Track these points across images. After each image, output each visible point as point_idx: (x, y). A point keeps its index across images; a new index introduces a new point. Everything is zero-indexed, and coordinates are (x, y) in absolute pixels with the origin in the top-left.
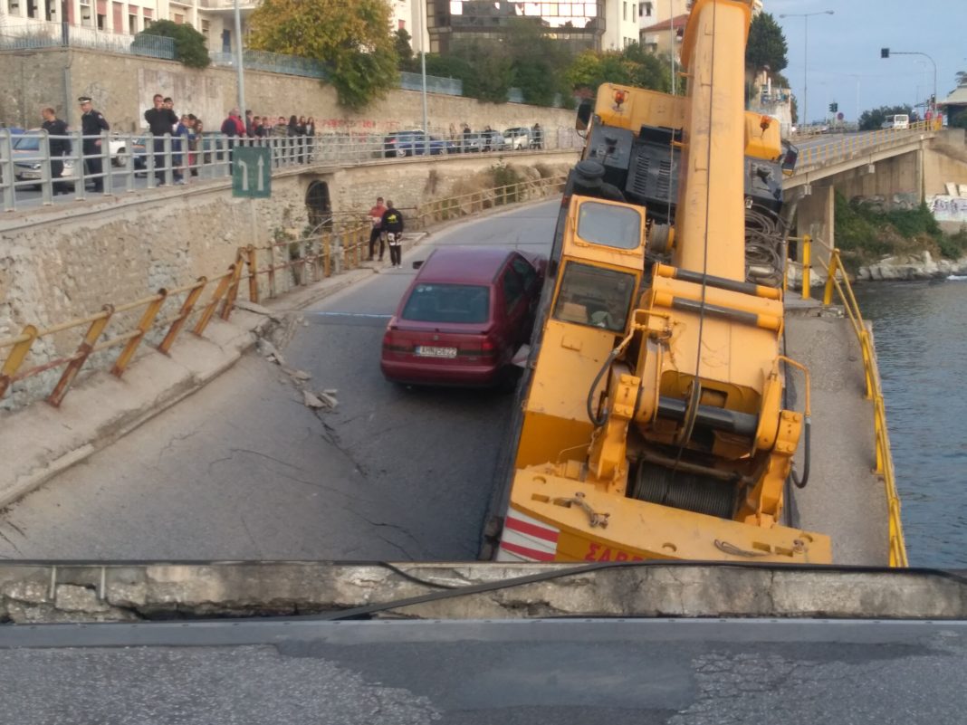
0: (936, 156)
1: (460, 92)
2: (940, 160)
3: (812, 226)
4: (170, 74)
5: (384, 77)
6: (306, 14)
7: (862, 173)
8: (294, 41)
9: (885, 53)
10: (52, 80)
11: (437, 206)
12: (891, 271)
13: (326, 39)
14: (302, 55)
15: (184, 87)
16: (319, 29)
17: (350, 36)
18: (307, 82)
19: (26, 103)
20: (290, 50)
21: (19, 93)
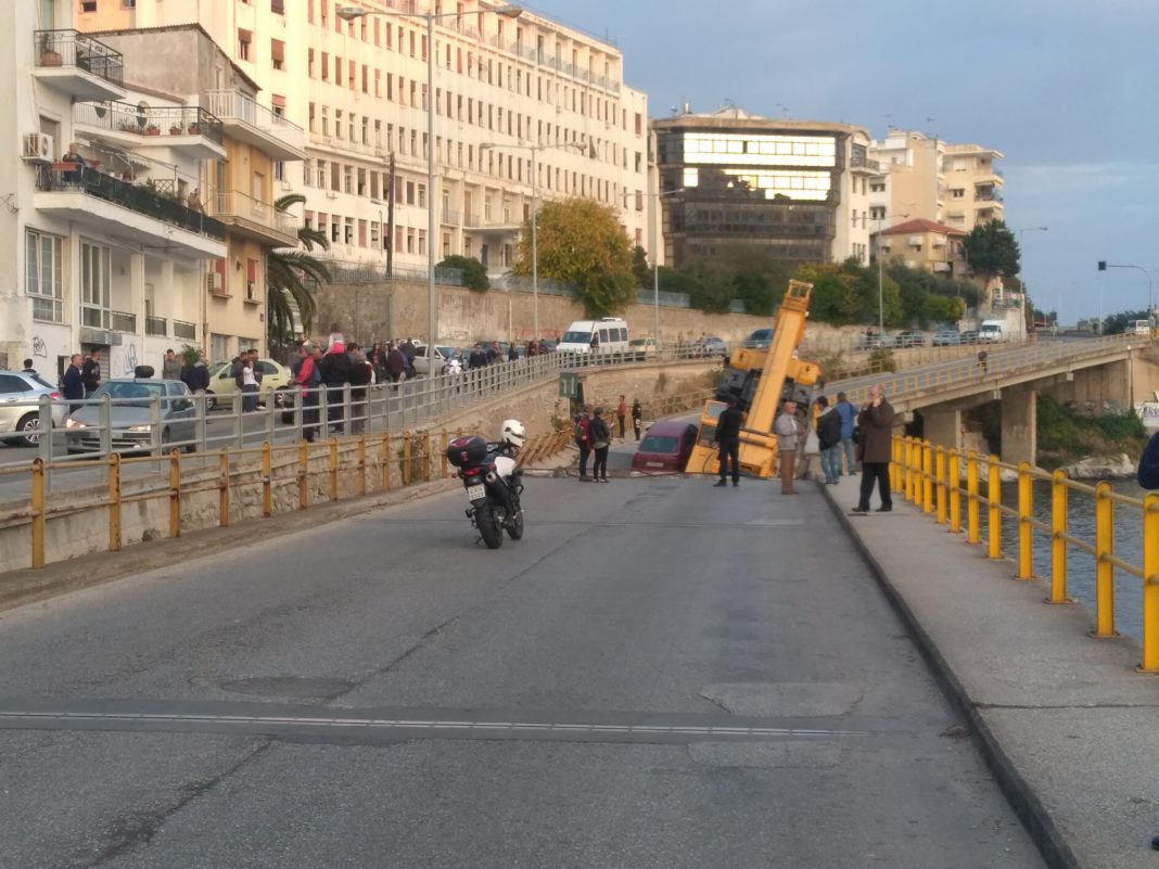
0: (1145, 365)
1: (688, 305)
2: (1150, 369)
3: (1015, 428)
4: (459, 297)
5: (624, 296)
6: (562, 246)
7: (1060, 381)
8: (552, 268)
9: (1102, 266)
10: (379, 304)
11: (663, 402)
12: (1087, 470)
13: (579, 266)
14: (558, 279)
15: (469, 307)
16: (573, 258)
17: (597, 263)
18: (561, 301)
19: (358, 320)
20: (549, 274)
21: (353, 313)
